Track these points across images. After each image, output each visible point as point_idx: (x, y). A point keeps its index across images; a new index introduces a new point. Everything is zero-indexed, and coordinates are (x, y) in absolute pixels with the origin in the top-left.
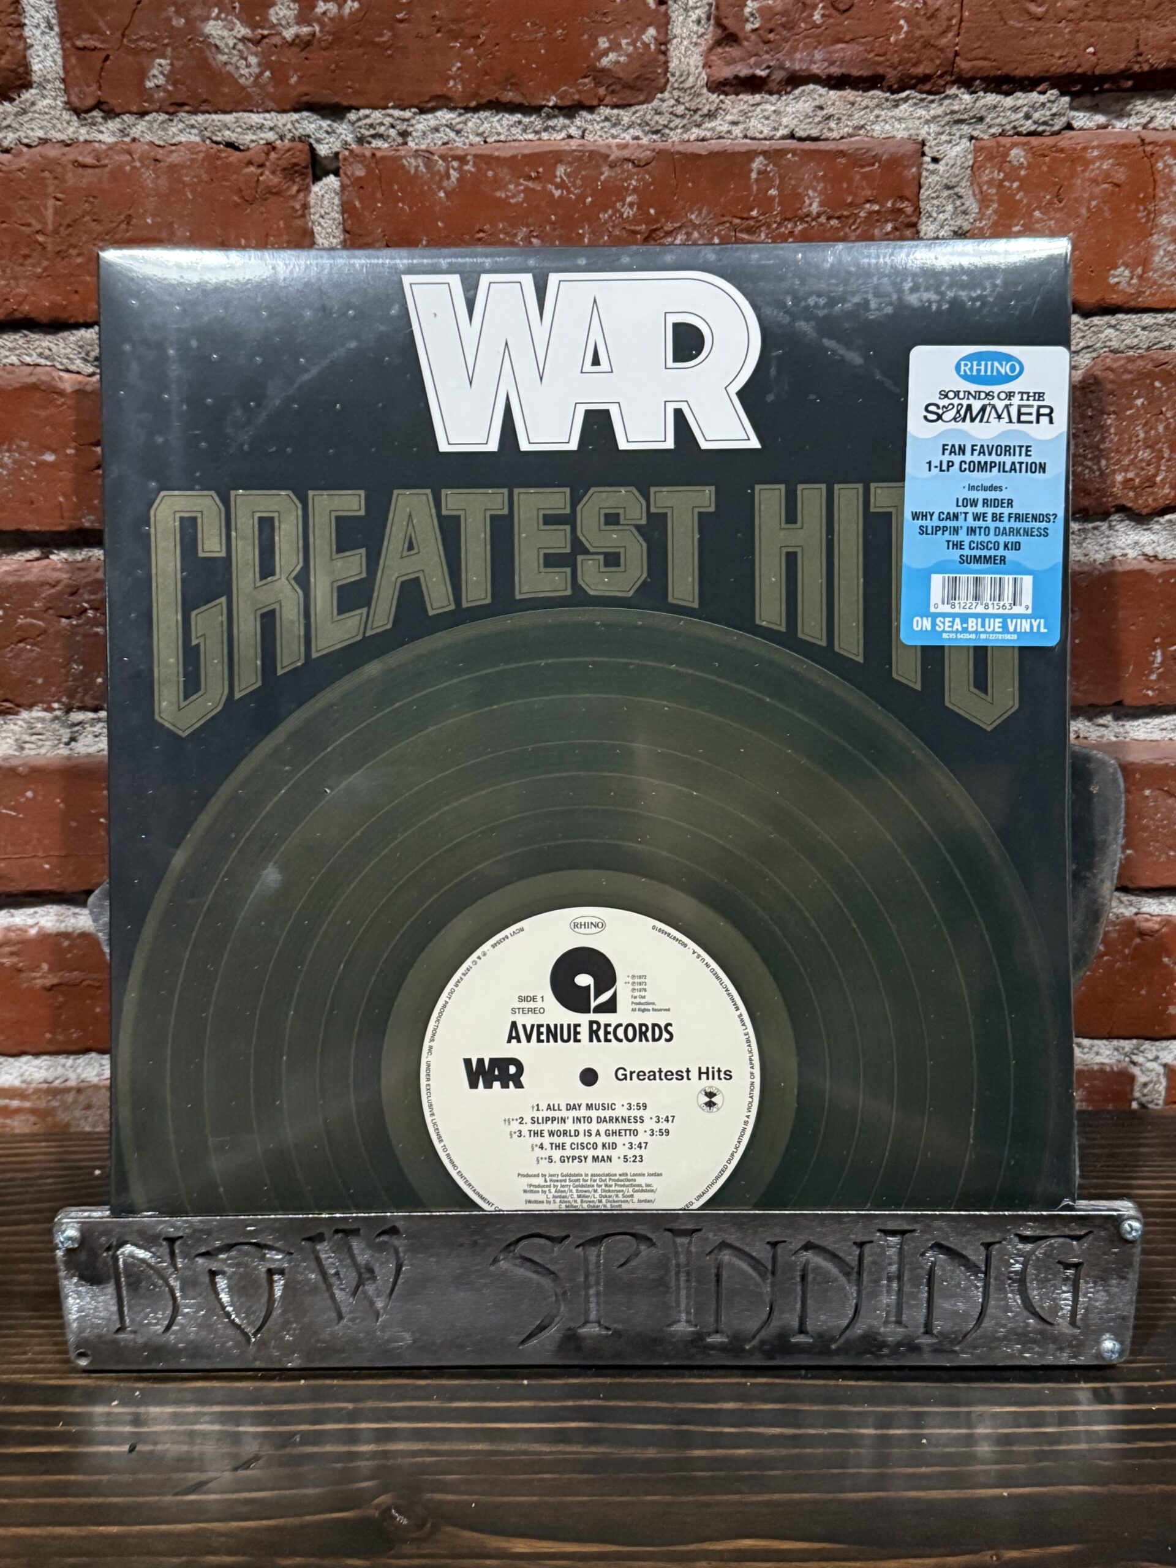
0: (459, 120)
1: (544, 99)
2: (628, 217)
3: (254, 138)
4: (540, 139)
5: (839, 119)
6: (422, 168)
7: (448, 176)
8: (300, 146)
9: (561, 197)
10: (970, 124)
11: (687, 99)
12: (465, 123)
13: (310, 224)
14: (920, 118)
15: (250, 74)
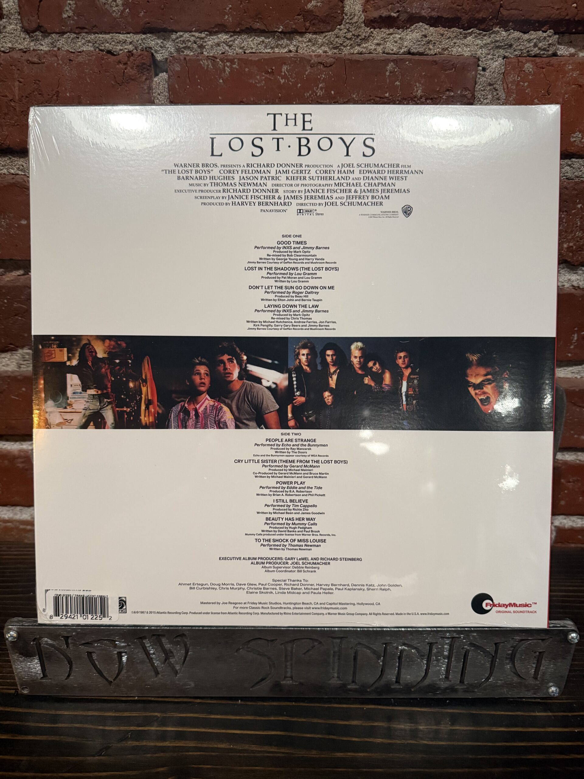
0: (230, 39)
1: (276, 28)
2: (320, 95)
3: (121, 48)
4: (274, 52)
5: (435, 43)
6: (211, 66)
7: (225, 71)
8: (146, 53)
9: (283, 83)
10: (504, 49)
11: (353, 29)
12: (234, 41)
13: (153, 98)
14: (477, 45)
15: (119, 12)
